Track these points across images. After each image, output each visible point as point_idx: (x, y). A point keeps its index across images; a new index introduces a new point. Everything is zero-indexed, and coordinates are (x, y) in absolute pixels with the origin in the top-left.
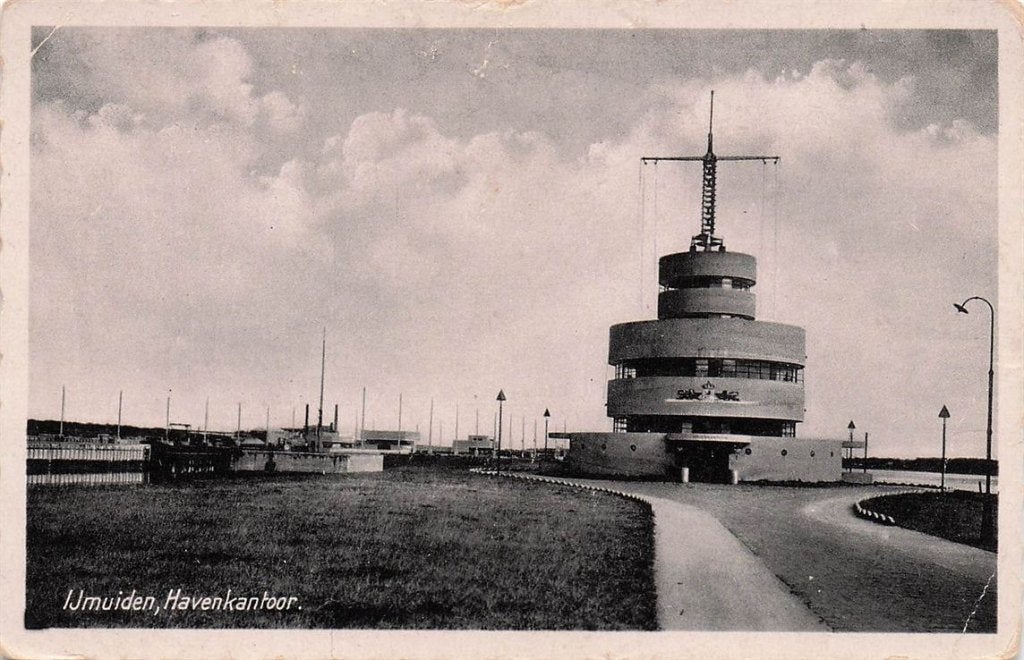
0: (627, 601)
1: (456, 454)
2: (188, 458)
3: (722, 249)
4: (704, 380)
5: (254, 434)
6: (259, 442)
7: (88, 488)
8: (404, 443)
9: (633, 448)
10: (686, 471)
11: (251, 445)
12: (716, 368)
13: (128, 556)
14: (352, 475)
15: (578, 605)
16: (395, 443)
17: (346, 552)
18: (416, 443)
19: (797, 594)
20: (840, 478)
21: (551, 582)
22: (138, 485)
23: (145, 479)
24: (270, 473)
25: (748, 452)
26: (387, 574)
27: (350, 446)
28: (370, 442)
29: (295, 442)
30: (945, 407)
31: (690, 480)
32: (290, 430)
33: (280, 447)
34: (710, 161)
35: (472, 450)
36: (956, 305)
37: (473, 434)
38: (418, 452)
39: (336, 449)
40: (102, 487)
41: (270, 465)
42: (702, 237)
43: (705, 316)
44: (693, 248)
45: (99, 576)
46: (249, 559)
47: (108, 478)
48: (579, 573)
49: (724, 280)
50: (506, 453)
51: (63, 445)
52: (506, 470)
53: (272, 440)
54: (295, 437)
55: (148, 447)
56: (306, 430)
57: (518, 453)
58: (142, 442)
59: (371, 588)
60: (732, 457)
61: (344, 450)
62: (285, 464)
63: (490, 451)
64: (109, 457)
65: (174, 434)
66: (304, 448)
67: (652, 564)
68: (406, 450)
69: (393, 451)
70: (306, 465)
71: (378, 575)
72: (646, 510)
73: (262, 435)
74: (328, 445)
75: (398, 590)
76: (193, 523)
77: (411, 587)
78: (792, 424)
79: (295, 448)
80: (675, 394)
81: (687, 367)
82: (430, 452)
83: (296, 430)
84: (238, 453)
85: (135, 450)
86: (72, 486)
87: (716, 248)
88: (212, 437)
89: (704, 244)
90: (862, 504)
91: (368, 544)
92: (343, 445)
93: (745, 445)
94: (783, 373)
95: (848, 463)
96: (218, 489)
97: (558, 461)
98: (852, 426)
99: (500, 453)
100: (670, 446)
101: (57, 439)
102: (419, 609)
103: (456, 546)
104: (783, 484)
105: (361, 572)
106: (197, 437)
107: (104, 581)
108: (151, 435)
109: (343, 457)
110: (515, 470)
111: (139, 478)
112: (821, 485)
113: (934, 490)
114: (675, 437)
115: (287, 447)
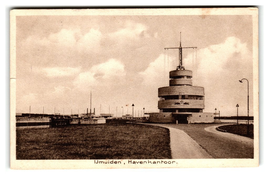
0: (164, 152)
1: (123, 118)
2: (60, 121)
3: (184, 69)
4: (181, 100)
5: (75, 115)
6: (76, 117)
7: (36, 129)
8: (111, 116)
9: (165, 116)
10: (177, 121)
11: (74, 118)
12: (183, 97)
13: (46, 144)
14: (99, 124)
15: (153, 153)
16: (108, 116)
17: (98, 142)
18: (114, 116)
19: (204, 149)
20: (213, 122)
21: (146, 148)
22: (48, 128)
23: (50, 126)
24: (79, 124)
25: (192, 116)
26: (108, 147)
27: (98, 117)
28: (102, 116)
29: (85, 117)
30: (237, 104)
31: (178, 123)
32: (84, 114)
33: (81, 118)
34: (181, 49)
35: (127, 118)
36: (240, 81)
37: (127, 114)
38: (114, 118)
39: (94, 118)
40: (40, 129)
41: (79, 122)
42: (179, 67)
43: (181, 85)
44: (177, 69)
45: (40, 149)
46: (75, 144)
47: (41, 127)
48: (153, 146)
49: (185, 77)
50: (135, 118)
51: (30, 119)
52: (135, 122)
53: (80, 116)
54: (85, 116)
55: (50, 119)
56: (87, 114)
57: (137, 118)
58: (49, 118)
59: (104, 150)
60: (188, 118)
61: (96, 119)
62: (83, 122)
63: (131, 118)
64: (41, 121)
65: (56, 116)
66: (87, 118)
67: (170, 143)
68: (111, 118)
69: (108, 118)
70: (88, 122)
71: (105, 147)
72: (168, 130)
73: (77, 115)
74: (93, 117)
75: (110, 151)
76: (62, 137)
77: (113, 150)
78: (202, 109)
79: (85, 118)
80: (174, 103)
81: (176, 97)
82: (117, 118)
83: (85, 114)
84: (72, 120)
85: (47, 120)
86: (33, 129)
87: (183, 69)
88: (65, 116)
89: (180, 68)
90: (219, 127)
91: (103, 140)
92: (96, 117)
93: (191, 114)
94: (199, 98)
95: (215, 118)
96: (67, 128)
97: (147, 120)
98: (216, 109)
99: (133, 118)
100: (173, 115)
101: (29, 118)
102: (115, 155)
103: (123, 140)
104: (200, 123)
105: (101, 147)
106: (62, 116)
107: (41, 150)
108: (51, 116)
109: (96, 120)
110: (137, 122)
111: (48, 126)
112: (209, 123)
113: (236, 124)
114: (174, 113)
115: (83, 118)
